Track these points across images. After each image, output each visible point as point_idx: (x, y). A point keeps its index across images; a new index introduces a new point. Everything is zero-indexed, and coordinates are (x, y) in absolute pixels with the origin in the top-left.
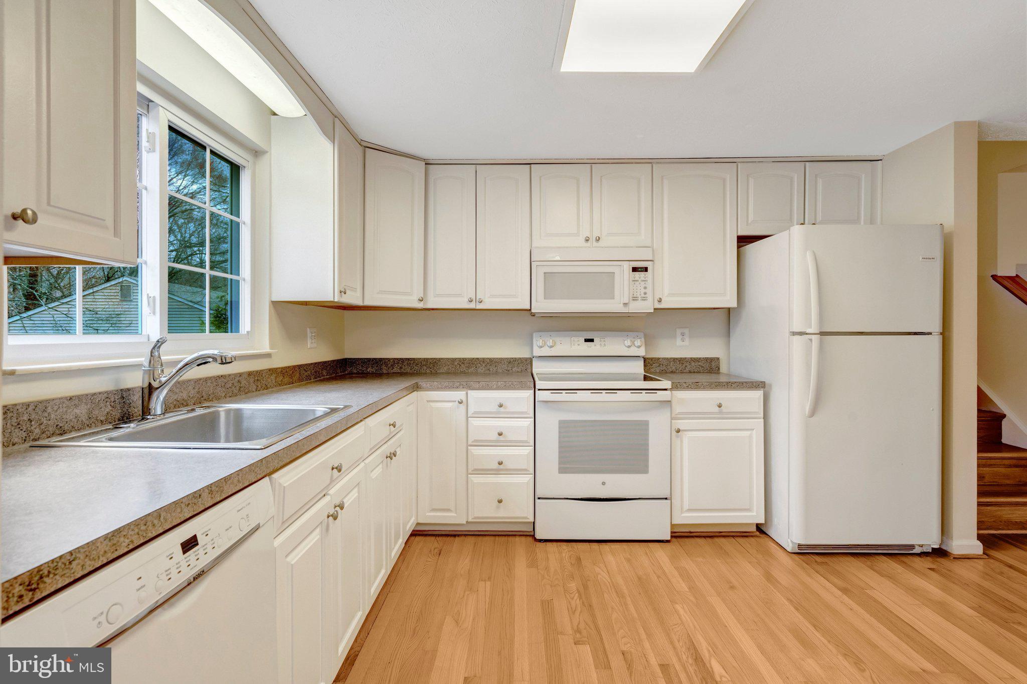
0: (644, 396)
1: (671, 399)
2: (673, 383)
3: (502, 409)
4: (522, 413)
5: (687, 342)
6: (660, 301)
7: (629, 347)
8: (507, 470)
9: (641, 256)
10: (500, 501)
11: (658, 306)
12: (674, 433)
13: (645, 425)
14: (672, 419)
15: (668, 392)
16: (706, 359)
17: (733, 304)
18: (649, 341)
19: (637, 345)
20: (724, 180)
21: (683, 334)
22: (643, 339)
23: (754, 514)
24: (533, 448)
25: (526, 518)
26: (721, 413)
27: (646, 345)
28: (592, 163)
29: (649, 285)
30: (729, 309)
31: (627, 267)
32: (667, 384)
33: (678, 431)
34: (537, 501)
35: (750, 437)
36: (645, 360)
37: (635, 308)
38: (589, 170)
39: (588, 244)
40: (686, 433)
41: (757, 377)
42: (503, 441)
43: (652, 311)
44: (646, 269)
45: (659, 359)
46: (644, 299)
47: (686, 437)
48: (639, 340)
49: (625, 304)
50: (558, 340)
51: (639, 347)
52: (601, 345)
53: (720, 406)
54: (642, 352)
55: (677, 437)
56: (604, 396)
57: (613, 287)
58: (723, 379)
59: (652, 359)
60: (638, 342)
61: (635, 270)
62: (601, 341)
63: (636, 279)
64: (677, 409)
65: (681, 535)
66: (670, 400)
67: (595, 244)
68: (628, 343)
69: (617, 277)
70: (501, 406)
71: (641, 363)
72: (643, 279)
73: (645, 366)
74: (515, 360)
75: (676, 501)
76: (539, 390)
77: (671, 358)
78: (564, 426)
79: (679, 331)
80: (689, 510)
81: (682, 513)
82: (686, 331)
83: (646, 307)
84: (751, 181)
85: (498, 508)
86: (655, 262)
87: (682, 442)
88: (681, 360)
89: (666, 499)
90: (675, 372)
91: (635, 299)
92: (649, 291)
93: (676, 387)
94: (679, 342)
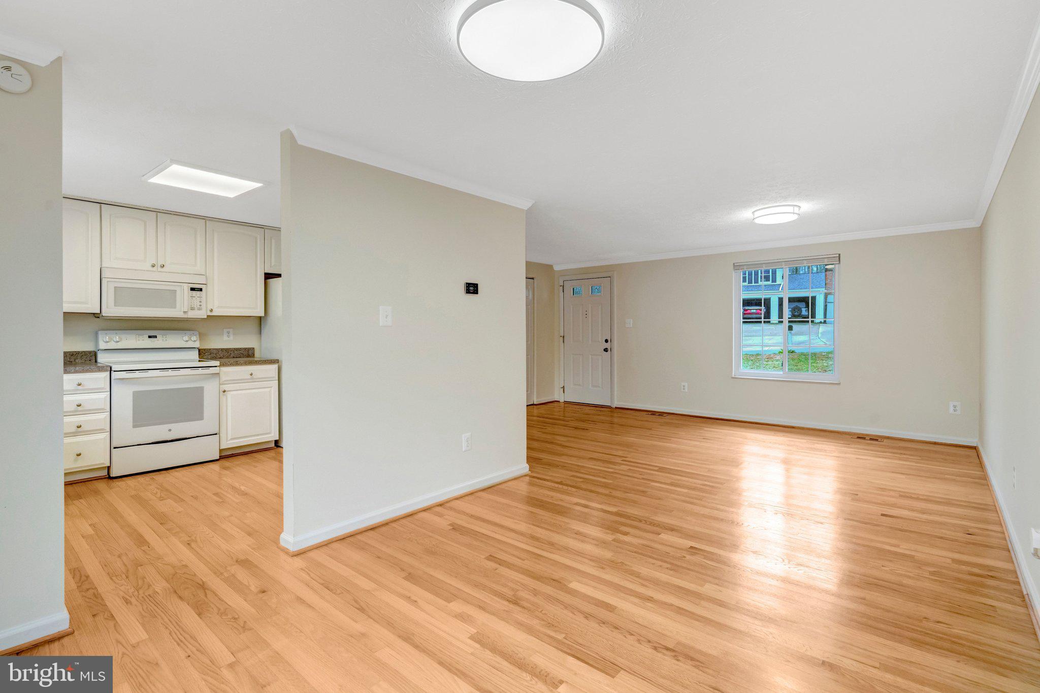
0: (200, 371)
1: (220, 371)
2: (221, 363)
3: (80, 387)
4: (99, 388)
5: (231, 338)
6: (211, 311)
7: (187, 341)
8: (84, 431)
9: (197, 281)
10: (79, 455)
11: (210, 314)
12: (221, 393)
13: (201, 389)
14: (220, 384)
15: (218, 368)
16: (245, 349)
17: (263, 315)
18: (202, 336)
19: (193, 340)
20: (256, 238)
21: (228, 333)
22: (198, 336)
23: (273, 435)
24: (109, 413)
25: (103, 464)
26: (252, 379)
27: (200, 340)
28: (157, 211)
29: (204, 299)
30: (261, 317)
31: (187, 288)
32: (217, 363)
33: (224, 391)
34: (114, 451)
35: (271, 390)
36: (199, 350)
37: (192, 314)
38: (155, 217)
39: (154, 269)
40: (229, 392)
41: (275, 357)
42: (81, 411)
43: (206, 317)
44: (201, 290)
45: (210, 349)
46: (199, 309)
47: (229, 395)
48: (195, 337)
49: (185, 312)
50: (123, 336)
51: (195, 341)
52: (163, 340)
53: (251, 375)
54: (197, 345)
55: (224, 395)
56: (170, 372)
57: (175, 301)
58: (256, 359)
59: (205, 350)
60: (194, 338)
61: (192, 289)
62: (163, 337)
63: (193, 295)
64: (224, 378)
65: (226, 456)
66: (218, 372)
67: (160, 269)
68: (186, 338)
69: (178, 293)
70: (79, 385)
71: (197, 352)
72: (199, 296)
73: (199, 354)
74: (78, 353)
75: (223, 435)
76: (114, 371)
77: (219, 349)
78: (137, 396)
79: (225, 331)
80: (232, 439)
81: (227, 441)
82: (231, 330)
83: (202, 314)
84: (273, 241)
85: (76, 460)
86: (208, 285)
87: (227, 399)
88: (227, 350)
89: (216, 434)
90: (222, 358)
91: (192, 309)
92: (204, 304)
93: (222, 365)
94: (225, 338)
